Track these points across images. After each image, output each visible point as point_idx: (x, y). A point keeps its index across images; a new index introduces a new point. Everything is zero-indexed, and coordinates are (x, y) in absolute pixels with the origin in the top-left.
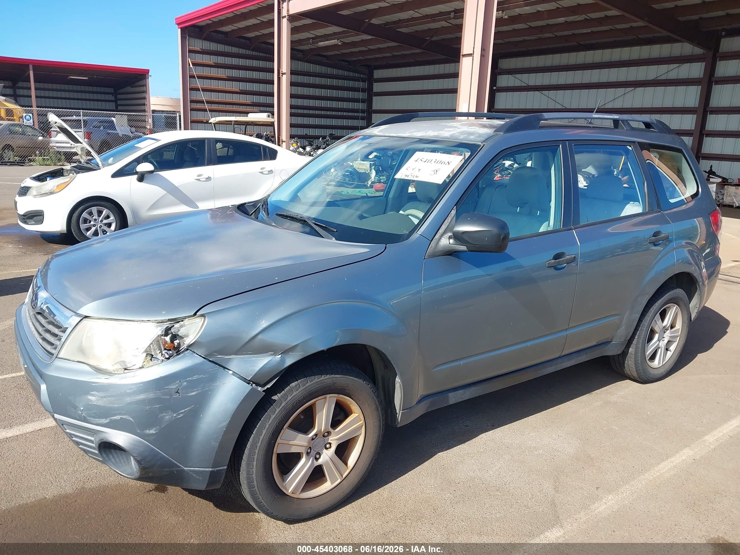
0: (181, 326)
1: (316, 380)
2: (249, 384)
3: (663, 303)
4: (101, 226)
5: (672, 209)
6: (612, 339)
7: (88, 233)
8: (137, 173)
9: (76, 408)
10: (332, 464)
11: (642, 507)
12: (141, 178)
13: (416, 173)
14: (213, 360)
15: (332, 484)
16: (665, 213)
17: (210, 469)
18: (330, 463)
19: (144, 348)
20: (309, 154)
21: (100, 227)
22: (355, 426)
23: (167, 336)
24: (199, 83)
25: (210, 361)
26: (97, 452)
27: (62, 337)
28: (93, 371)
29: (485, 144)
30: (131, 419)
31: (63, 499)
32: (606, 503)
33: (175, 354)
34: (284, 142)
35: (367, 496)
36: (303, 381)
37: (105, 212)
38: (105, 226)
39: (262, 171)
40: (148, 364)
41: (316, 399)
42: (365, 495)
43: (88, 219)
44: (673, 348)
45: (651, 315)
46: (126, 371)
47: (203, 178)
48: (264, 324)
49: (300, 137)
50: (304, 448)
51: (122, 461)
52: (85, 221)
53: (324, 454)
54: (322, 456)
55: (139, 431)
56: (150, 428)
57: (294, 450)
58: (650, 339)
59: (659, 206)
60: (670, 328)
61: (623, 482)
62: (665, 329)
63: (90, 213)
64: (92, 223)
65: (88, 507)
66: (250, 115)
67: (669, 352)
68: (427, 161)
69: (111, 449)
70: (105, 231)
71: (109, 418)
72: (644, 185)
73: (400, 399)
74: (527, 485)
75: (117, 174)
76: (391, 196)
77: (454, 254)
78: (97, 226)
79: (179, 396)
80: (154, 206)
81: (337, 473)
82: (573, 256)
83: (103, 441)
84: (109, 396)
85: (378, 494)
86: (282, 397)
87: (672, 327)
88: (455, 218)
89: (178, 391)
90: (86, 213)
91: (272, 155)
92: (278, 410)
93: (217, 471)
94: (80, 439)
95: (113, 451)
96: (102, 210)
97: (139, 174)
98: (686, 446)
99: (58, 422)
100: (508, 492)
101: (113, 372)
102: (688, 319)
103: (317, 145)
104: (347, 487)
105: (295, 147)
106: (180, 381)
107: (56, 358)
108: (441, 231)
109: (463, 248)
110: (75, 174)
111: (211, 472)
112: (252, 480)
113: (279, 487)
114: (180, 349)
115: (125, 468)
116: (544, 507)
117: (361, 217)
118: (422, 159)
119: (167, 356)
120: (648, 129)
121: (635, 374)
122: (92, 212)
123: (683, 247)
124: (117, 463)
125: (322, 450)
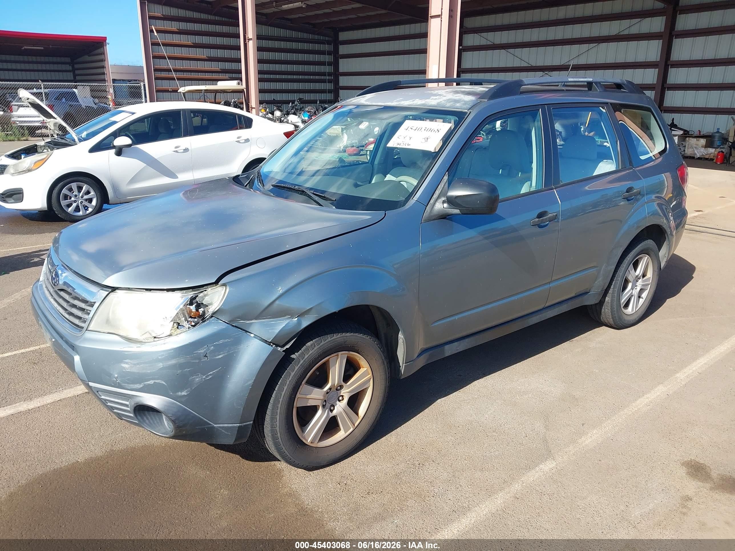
0: (205, 296)
1: (329, 339)
2: (270, 345)
3: (636, 254)
4: (82, 201)
5: (643, 165)
6: (590, 290)
7: (70, 209)
8: (114, 147)
9: (110, 375)
10: (345, 415)
11: (624, 439)
12: (119, 153)
13: (407, 141)
14: (236, 326)
15: (345, 433)
16: (636, 170)
17: (238, 425)
18: (343, 413)
19: (172, 317)
20: (279, 120)
21: (81, 203)
22: (364, 379)
23: (192, 306)
24: (164, 51)
25: (233, 326)
26: (132, 415)
27: (91, 311)
28: (124, 341)
29: (471, 111)
30: (164, 383)
31: (95, 461)
32: (591, 437)
33: (201, 321)
34: (254, 108)
35: (376, 442)
36: (318, 341)
37: (85, 187)
38: (86, 202)
39: (238, 140)
40: (175, 332)
41: (330, 356)
42: (375, 442)
43: (68, 196)
44: (644, 295)
45: (625, 266)
46: (156, 339)
47: (180, 150)
48: (280, 290)
49: (268, 102)
50: (320, 401)
51: (155, 422)
52: (66, 197)
53: (338, 405)
54: (336, 407)
55: (171, 394)
56: (182, 390)
57: (311, 403)
58: (624, 288)
59: (631, 163)
60: (642, 277)
61: (605, 418)
62: (637, 278)
63: (70, 189)
64: (73, 199)
65: (120, 467)
66: (220, 83)
67: (641, 299)
68: (417, 129)
69: (145, 411)
70: (86, 206)
71: (143, 383)
72: (617, 144)
73: (403, 353)
74: (520, 425)
75: (94, 149)
76: (376, 162)
77: (447, 217)
78: (78, 202)
79: (207, 359)
80: (133, 180)
81: (350, 423)
82: (555, 214)
83: (138, 404)
84: (141, 363)
85: (386, 440)
86: (299, 355)
87: (644, 276)
88: (447, 183)
89: (206, 355)
90: (66, 189)
91: (248, 123)
92: (297, 368)
93: (244, 426)
94: (115, 404)
95: (146, 412)
96: (82, 186)
97: (117, 148)
98: (659, 383)
99: (93, 389)
100: (504, 432)
101: (144, 341)
102: (658, 268)
103: (287, 111)
104: (359, 435)
105: (264, 113)
106: (207, 346)
107: (86, 330)
108: (435, 196)
109: (457, 211)
110: (49, 150)
111: (239, 427)
112: (275, 432)
113: (300, 437)
114: (205, 317)
115: (159, 428)
116: (537, 443)
117: (356, 186)
118: (412, 128)
119: (193, 324)
120: (620, 90)
121: (611, 321)
122: (72, 188)
123: (653, 201)
124: (151, 423)
125: (336, 401)
